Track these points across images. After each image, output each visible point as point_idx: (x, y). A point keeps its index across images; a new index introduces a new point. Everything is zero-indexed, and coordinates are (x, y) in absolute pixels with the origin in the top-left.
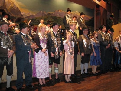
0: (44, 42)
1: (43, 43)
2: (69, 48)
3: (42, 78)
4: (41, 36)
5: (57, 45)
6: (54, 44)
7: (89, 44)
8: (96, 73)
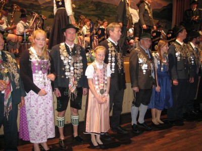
0: (41, 69)
1: (40, 72)
2: (98, 80)
3: (40, 142)
4: (36, 56)
5: (72, 71)
6: (65, 69)
7: (152, 69)
8: (160, 124)
